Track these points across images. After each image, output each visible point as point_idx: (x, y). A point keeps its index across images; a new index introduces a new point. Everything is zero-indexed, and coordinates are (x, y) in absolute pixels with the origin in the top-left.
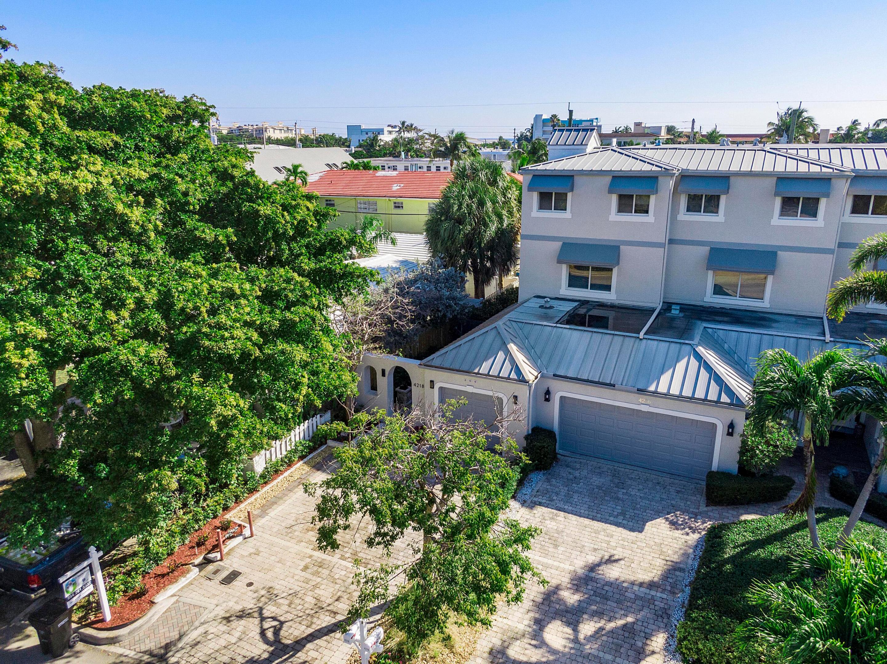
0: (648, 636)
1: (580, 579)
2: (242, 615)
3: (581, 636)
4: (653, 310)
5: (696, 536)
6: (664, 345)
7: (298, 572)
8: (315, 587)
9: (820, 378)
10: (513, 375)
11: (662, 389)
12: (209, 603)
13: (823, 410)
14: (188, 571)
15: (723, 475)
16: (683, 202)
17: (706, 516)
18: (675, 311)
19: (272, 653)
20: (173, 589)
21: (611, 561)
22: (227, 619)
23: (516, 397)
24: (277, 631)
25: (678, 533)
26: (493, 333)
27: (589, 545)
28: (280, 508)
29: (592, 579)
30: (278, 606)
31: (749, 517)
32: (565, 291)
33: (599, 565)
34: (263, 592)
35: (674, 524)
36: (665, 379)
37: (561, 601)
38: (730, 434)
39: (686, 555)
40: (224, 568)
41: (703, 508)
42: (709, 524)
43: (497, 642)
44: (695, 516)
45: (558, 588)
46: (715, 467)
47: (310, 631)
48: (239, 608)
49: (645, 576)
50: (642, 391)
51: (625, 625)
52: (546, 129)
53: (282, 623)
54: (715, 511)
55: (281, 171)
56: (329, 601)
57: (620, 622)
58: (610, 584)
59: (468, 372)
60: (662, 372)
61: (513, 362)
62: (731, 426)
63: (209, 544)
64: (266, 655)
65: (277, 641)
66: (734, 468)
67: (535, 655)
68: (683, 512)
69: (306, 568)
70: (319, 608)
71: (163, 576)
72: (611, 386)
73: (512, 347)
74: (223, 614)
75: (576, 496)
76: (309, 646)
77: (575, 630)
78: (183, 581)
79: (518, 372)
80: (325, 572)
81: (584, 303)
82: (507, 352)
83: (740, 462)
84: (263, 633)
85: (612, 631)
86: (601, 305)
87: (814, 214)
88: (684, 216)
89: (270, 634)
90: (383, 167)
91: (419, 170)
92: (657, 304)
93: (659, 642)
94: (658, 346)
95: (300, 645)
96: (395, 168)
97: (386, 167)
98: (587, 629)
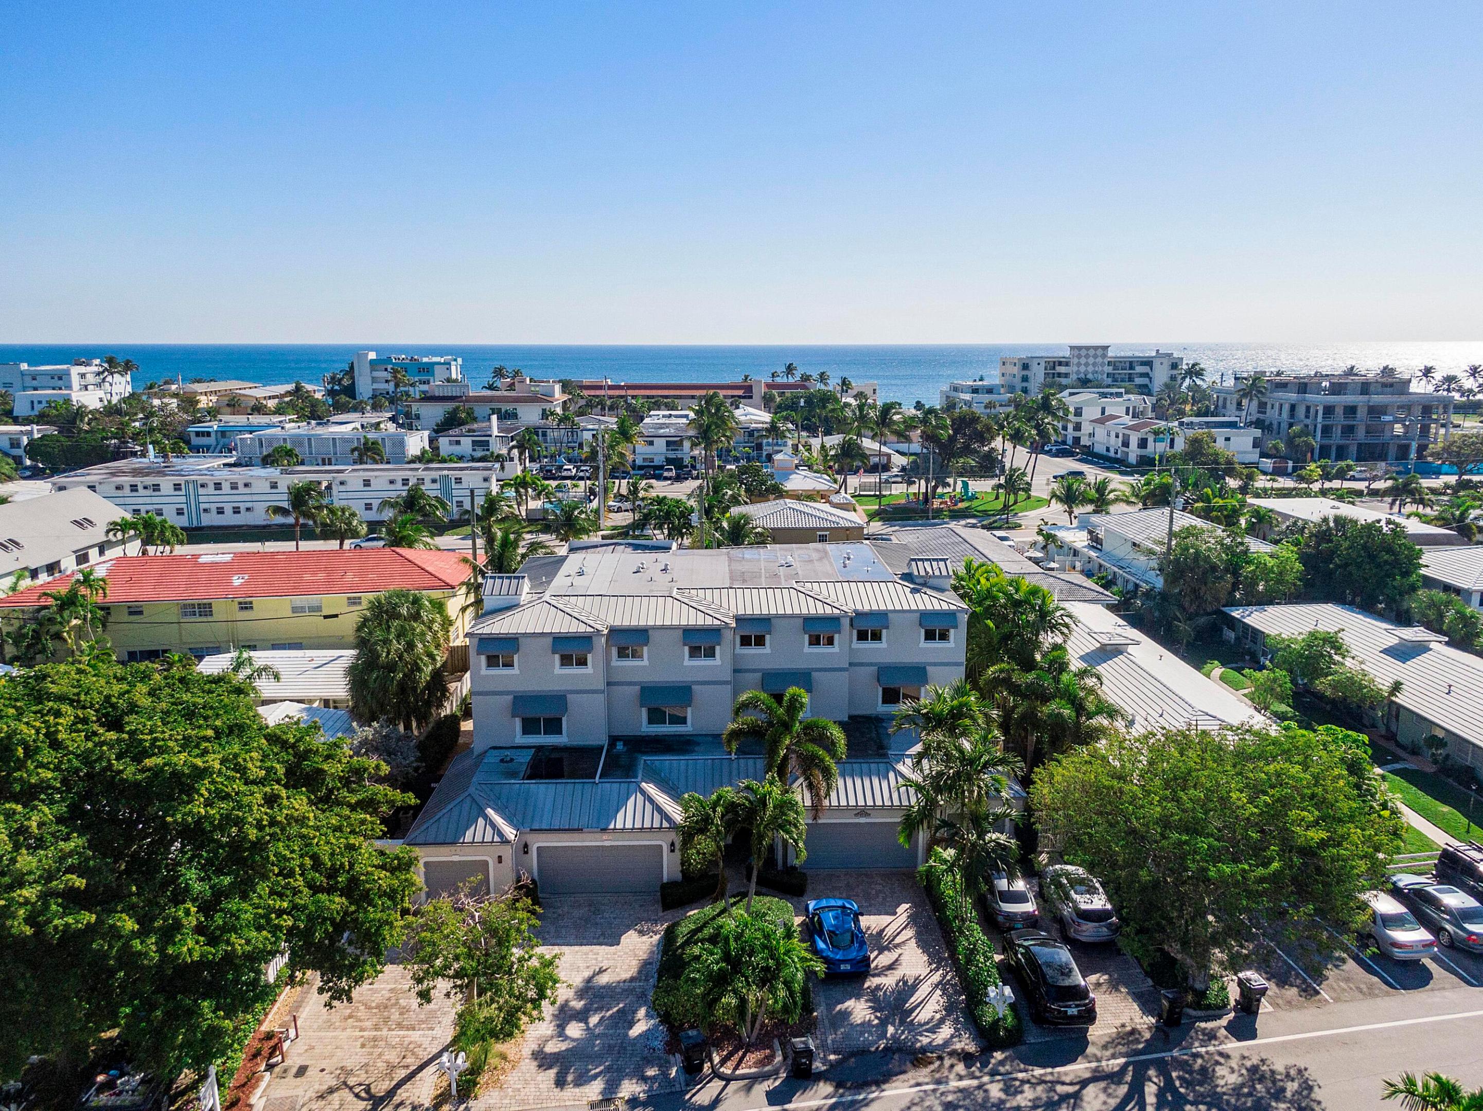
0: (635, 1012)
1: (581, 990)
2: (331, 1091)
3: (591, 1025)
4: (602, 748)
5: (658, 936)
6: (616, 786)
7: (358, 1050)
8: (380, 1055)
9: (714, 812)
10: (496, 839)
11: (619, 825)
12: (300, 1092)
13: (719, 832)
14: (263, 1077)
15: (672, 884)
16: (614, 651)
17: (662, 920)
18: (620, 746)
19: (373, 1104)
20: (259, 1092)
21: (601, 971)
22: (321, 1097)
23: (500, 857)
24: (368, 1090)
25: (645, 938)
26: (468, 800)
27: (582, 965)
28: (307, 1009)
29: (590, 988)
30: (358, 1076)
31: (692, 913)
32: (520, 739)
33: (593, 976)
34: (338, 1072)
35: (641, 933)
36: (620, 816)
37: (572, 1009)
38: (673, 851)
39: (652, 952)
40: (291, 1067)
41: (661, 914)
42: (665, 926)
43: (535, 1047)
44: (656, 922)
45: (567, 1001)
46: (665, 880)
47: (394, 1083)
48: (325, 1087)
49: (627, 975)
50: (604, 830)
51: (618, 1011)
52: (376, 374)
53: (369, 1085)
54: (669, 914)
55: (7, 547)
56: (397, 1061)
57: (615, 1009)
58: (603, 987)
59: (453, 843)
60: (617, 811)
61: (493, 826)
62: (673, 844)
63: (265, 1052)
64: (369, 1107)
65: (371, 1097)
66: (679, 877)
67: (563, 1046)
68: (647, 922)
69: (363, 1046)
70: (392, 1068)
71: (243, 1085)
72: (579, 830)
73: (490, 812)
74: (314, 1095)
75: (563, 931)
76: (399, 1091)
77: (587, 1023)
78: (263, 1085)
79: (500, 834)
80: (382, 1044)
81: (539, 748)
82: (486, 817)
83: (682, 871)
84: (357, 1096)
85: (611, 1016)
86: (555, 748)
87: (713, 655)
88: (616, 662)
89: (363, 1094)
90: (134, 488)
91: (201, 491)
92: (604, 741)
93: (642, 1012)
94: (611, 787)
95: (391, 1093)
96: (156, 487)
97: (140, 488)
98: (594, 1020)
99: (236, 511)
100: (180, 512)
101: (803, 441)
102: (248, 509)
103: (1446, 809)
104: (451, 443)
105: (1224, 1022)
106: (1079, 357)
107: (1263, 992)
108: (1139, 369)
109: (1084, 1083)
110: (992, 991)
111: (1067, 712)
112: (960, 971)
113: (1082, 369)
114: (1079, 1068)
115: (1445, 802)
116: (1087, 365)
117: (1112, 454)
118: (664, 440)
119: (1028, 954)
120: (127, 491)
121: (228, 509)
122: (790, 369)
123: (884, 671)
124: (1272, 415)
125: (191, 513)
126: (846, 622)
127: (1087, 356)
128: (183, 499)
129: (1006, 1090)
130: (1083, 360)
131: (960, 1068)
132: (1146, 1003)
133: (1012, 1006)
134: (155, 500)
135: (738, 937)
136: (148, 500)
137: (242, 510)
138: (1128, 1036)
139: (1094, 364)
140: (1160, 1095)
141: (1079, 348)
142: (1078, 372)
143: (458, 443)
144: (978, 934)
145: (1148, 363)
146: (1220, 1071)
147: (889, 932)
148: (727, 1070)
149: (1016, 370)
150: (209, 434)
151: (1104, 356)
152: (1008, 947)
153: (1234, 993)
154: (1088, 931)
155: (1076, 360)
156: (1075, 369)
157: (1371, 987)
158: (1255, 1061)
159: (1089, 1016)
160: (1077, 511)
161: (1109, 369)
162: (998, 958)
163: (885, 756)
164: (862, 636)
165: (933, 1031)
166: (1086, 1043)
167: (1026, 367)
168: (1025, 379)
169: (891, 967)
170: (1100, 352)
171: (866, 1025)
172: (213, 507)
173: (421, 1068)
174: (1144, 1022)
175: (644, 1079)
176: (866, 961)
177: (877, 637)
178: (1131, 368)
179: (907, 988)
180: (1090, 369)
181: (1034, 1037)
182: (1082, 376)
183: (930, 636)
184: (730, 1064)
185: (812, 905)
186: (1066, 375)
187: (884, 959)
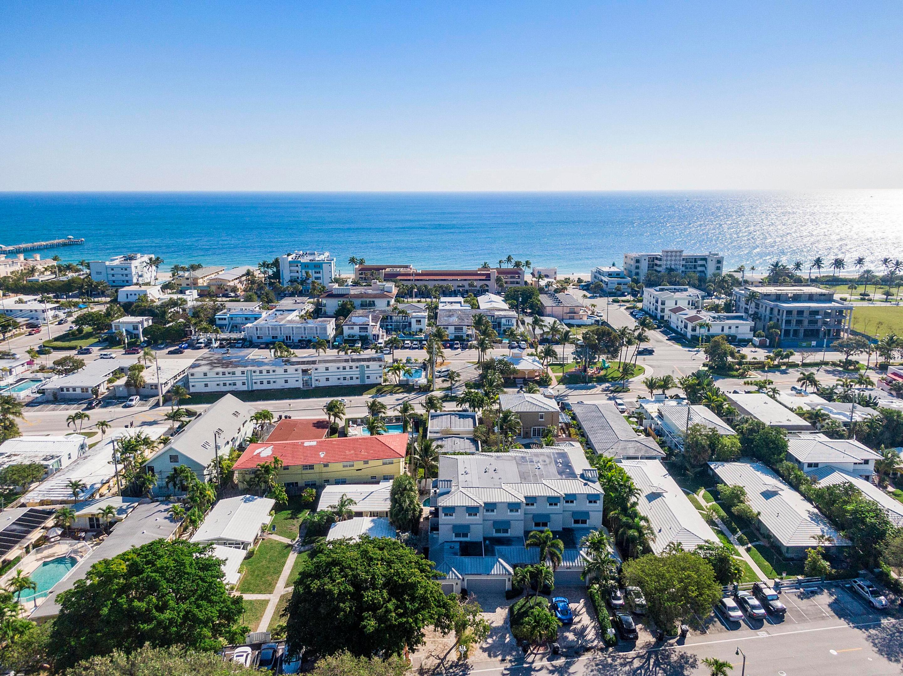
2: (428, 657)
4: (482, 543)
5: (508, 610)
6: (490, 559)
8: (438, 646)
10: (456, 578)
11: (493, 573)
15: (509, 591)
16: (485, 510)
17: (508, 605)
18: (487, 542)
21: (494, 621)
23: (457, 583)
26: (445, 564)
34: (428, 651)
35: (502, 609)
38: (509, 581)
39: (507, 615)
41: (507, 602)
42: (509, 607)
43: (480, 646)
44: (506, 605)
46: (507, 590)
47: (445, 654)
49: (501, 623)
50: (489, 574)
51: (501, 635)
52: (292, 268)
53: (438, 655)
54: (510, 602)
56: (444, 648)
58: (495, 627)
60: (491, 568)
61: (454, 573)
62: (509, 579)
65: (440, 658)
66: (512, 589)
67: (488, 645)
68: (503, 605)
69: (432, 643)
70: (442, 650)
73: (452, 568)
76: (447, 657)
79: (456, 576)
80: (437, 642)
81: (461, 542)
82: (452, 570)
83: (512, 587)
84: (436, 658)
85: (499, 636)
86: (467, 542)
87: (517, 512)
88: (486, 514)
90: (224, 374)
91: (253, 374)
92: (481, 539)
93: (508, 635)
94: (488, 559)
95: (445, 657)
96: (234, 373)
97: (227, 373)
98: (494, 638)
99: (269, 382)
100: (244, 384)
101: (520, 318)
102: (274, 382)
103: (767, 563)
104: (349, 328)
105: (676, 640)
106: (667, 256)
107: (688, 631)
108: (700, 262)
109: (634, 658)
110: (609, 630)
111: (636, 534)
112: (600, 623)
113: (669, 263)
114: (632, 654)
115: (767, 560)
116: (671, 260)
117: (679, 330)
118: (453, 327)
119: (620, 618)
120: (221, 375)
121: (265, 382)
122: (509, 259)
123: (574, 513)
124: (762, 310)
125: (248, 384)
126: (562, 499)
127: (671, 256)
128: (245, 378)
129: (612, 660)
130: (669, 258)
131: (600, 653)
132: (654, 633)
133: (615, 635)
134: (233, 379)
135: (538, 615)
136: (230, 379)
137: (271, 382)
138: (648, 645)
139: (675, 260)
140: (654, 662)
141: (667, 252)
142: (666, 265)
143: (352, 328)
144: (606, 612)
145: (705, 259)
146: (673, 656)
147: (578, 609)
148: (535, 652)
149: (632, 263)
150: (225, 319)
151: (680, 256)
152: (614, 615)
153: (679, 632)
154: (638, 611)
155: (665, 258)
156: (665, 262)
157: (721, 629)
158: (683, 653)
159: (636, 638)
160: (655, 392)
161: (684, 263)
162: (611, 618)
163: (576, 547)
164: (567, 502)
165: (592, 642)
166: (635, 646)
167: (638, 261)
168: (637, 268)
169: (579, 622)
170: (678, 254)
171: (573, 641)
172: (259, 381)
173: (451, 650)
174: (653, 640)
175: (512, 655)
176: (572, 620)
177: (572, 502)
178: (696, 261)
179: (584, 629)
180: (673, 263)
181: (621, 643)
182: (668, 266)
183: (590, 502)
184: (536, 650)
185: (554, 599)
186: (660, 266)
187: (576, 619)
